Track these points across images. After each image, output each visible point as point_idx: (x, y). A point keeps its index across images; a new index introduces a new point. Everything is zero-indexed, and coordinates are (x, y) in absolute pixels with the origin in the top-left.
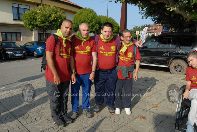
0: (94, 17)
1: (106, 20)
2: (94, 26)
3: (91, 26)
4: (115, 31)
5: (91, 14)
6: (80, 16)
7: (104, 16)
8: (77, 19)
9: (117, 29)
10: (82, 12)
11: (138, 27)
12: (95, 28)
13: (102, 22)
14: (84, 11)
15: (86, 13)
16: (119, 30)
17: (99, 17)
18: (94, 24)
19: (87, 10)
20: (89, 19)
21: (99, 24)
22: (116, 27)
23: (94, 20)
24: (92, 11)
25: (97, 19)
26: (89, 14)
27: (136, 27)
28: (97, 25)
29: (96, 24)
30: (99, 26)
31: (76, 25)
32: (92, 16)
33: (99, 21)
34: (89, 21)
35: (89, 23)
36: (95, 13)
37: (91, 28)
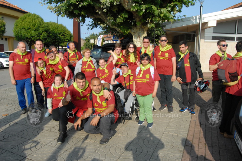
0: (41, 24)
1: (56, 27)
2: (41, 34)
3: (37, 34)
4: (67, 40)
5: (37, 20)
6: (24, 22)
7: (54, 22)
8: (20, 26)
9: (69, 37)
10: (26, 18)
11: (94, 34)
12: (43, 37)
13: (51, 30)
14: (28, 17)
15: (30, 19)
16: (72, 38)
17: (47, 24)
18: (42, 32)
19: (32, 16)
20: (34, 26)
21: (47, 32)
22: (67, 34)
23: (41, 28)
24: (38, 17)
25: (45, 26)
26: (34, 20)
27: (93, 34)
28: (45, 33)
29: (44, 31)
30: (47, 34)
31: (19, 33)
32: (38, 23)
33: (47, 29)
34: (34, 28)
35: (35, 31)
36: (42, 19)
37: (38, 36)
